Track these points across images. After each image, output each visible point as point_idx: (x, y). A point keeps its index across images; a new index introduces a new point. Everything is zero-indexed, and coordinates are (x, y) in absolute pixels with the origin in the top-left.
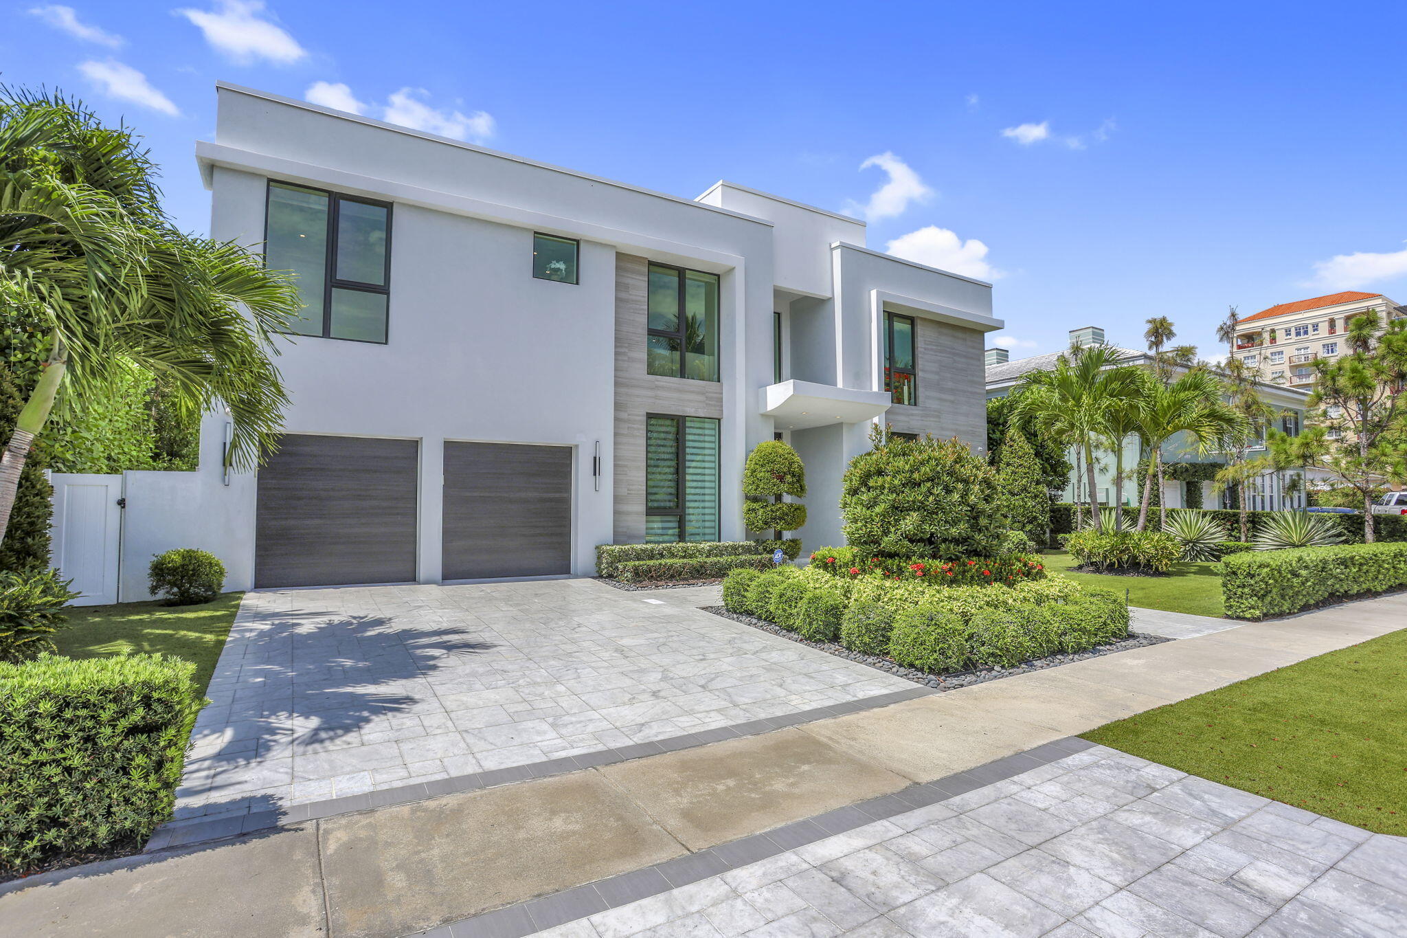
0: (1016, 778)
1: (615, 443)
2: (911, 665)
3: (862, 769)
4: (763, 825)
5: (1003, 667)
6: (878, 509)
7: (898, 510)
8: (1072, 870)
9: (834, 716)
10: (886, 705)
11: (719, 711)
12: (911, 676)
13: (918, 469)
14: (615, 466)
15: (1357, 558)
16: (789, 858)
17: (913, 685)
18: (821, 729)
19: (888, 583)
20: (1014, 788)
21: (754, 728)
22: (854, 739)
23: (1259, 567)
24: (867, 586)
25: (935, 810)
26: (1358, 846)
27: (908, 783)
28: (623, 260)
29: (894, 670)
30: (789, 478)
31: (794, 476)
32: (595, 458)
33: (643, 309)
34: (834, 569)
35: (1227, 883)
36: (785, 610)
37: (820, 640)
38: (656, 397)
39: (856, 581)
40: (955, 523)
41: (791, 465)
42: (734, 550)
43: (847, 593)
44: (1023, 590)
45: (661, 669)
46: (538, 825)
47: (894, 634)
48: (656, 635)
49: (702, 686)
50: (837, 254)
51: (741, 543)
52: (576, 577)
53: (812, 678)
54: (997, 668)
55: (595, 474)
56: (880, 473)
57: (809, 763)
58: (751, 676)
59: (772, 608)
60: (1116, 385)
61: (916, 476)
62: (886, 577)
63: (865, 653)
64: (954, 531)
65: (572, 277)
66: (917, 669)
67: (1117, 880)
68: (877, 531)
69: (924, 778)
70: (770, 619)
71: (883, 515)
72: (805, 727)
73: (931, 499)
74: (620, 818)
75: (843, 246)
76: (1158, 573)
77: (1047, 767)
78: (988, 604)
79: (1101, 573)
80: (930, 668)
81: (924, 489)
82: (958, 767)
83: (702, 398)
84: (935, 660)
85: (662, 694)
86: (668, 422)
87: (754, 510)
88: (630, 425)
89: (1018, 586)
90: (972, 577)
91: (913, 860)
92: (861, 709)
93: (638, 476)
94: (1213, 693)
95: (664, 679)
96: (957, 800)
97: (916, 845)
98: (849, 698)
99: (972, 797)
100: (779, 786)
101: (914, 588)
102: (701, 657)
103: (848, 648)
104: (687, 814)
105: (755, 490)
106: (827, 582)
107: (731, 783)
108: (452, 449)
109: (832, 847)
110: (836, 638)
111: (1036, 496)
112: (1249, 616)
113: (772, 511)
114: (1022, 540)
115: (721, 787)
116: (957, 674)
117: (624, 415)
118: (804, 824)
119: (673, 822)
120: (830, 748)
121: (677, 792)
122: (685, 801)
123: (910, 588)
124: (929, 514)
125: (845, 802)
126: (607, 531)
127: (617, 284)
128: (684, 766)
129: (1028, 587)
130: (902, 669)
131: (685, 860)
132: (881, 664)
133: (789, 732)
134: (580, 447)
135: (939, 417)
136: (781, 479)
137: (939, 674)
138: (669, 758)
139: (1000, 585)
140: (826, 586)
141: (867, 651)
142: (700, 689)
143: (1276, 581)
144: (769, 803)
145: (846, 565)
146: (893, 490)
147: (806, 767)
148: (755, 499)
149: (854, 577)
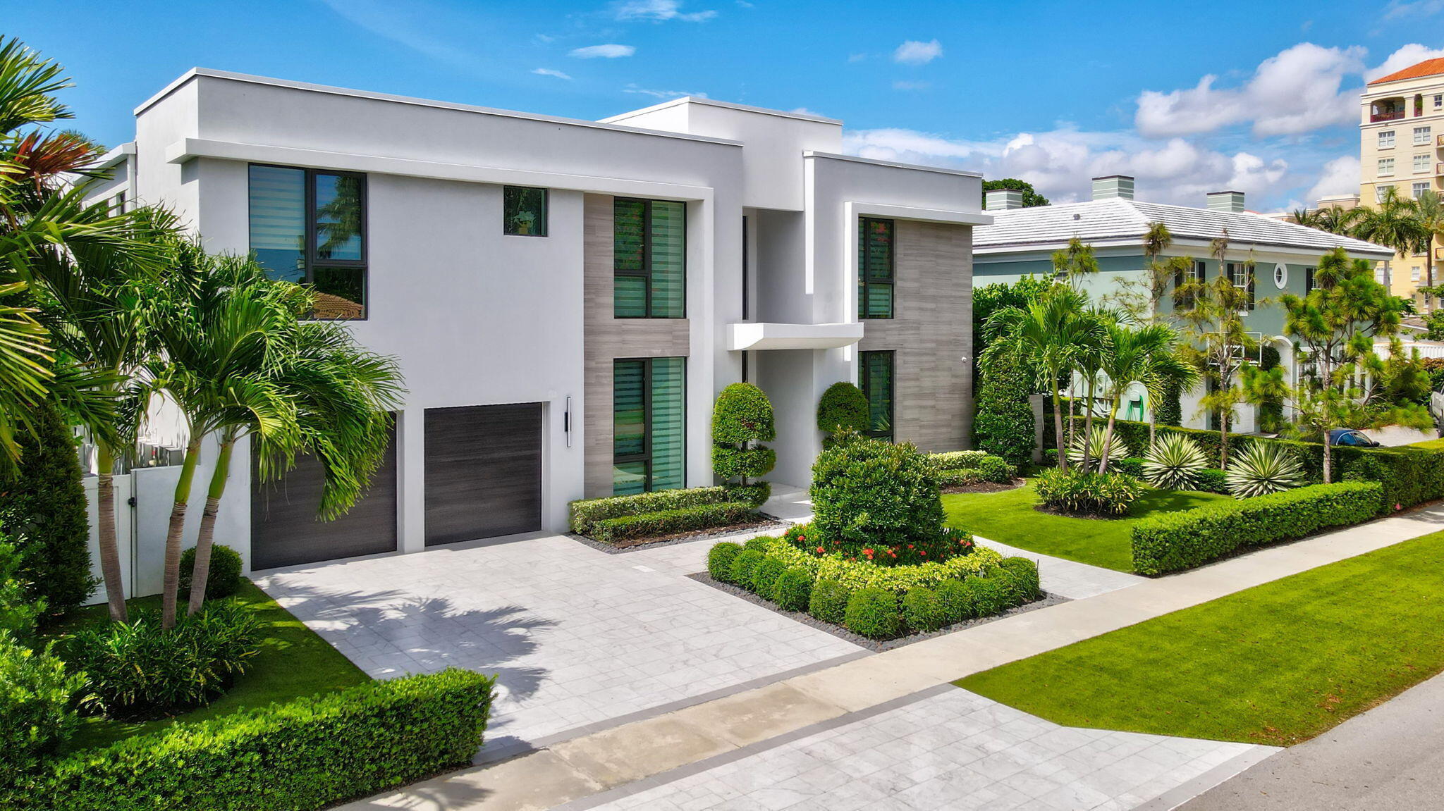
0: (903, 708)
1: (586, 394)
2: (859, 633)
3: (822, 706)
4: (771, 734)
5: (926, 631)
6: (838, 505)
7: (854, 508)
8: (912, 746)
9: (805, 674)
10: (839, 665)
11: (731, 673)
12: (858, 641)
13: (870, 476)
14: (586, 417)
15: (1271, 510)
16: (786, 747)
17: (859, 648)
18: (797, 683)
19: (846, 564)
20: (901, 712)
21: (756, 684)
22: (818, 689)
23: (1158, 533)
24: (831, 564)
25: (857, 725)
26: (1048, 731)
27: (845, 712)
28: (591, 200)
29: (847, 636)
30: (759, 426)
31: (763, 423)
32: (566, 414)
33: (610, 251)
34: (804, 545)
35: (977, 748)
36: (765, 585)
37: (793, 610)
38: (623, 342)
39: (822, 560)
40: (897, 518)
41: (761, 412)
42: (703, 498)
43: (814, 569)
44: (950, 567)
45: (681, 642)
46: (659, 741)
47: (848, 610)
48: (664, 610)
49: (715, 655)
50: (810, 164)
51: (710, 490)
52: (550, 534)
53: (790, 645)
54: (922, 632)
55: (567, 430)
56: (841, 473)
57: (792, 703)
58: (747, 645)
59: (754, 581)
60: (1080, 333)
61: (868, 480)
62: (845, 558)
63: (827, 622)
64: (897, 525)
65: (540, 229)
66: (864, 636)
67: (929, 749)
68: (838, 522)
69: (855, 709)
70: (752, 589)
71: (844, 510)
72: (787, 682)
73: (880, 499)
74: (699, 736)
75: (818, 157)
76: (1115, 516)
77: (923, 701)
78: (920, 581)
79: (1063, 513)
80: (872, 635)
81: (874, 491)
82: (874, 703)
83: (669, 338)
84: (876, 629)
85: (690, 662)
86: (634, 365)
87: (723, 456)
88: (599, 374)
89: (947, 562)
90: (912, 557)
91: (842, 745)
92: (823, 669)
93: (606, 425)
94: (1055, 650)
95: (687, 651)
96: (869, 719)
97: (844, 739)
98: (816, 661)
99: (877, 718)
100: (777, 716)
101: (866, 569)
102: (707, 630)
103: (815, 618)
104: (732, 732)
105: (725, 437)
106: (799, 559)
107: (750, 716)
108: (432, 416)
109: (805, 742)
110: (804, 608)
111: (1020, 415)
112: (1148, 573)
113: (742, 458)
114: (1000, 467)
115: (745, 719)
116: (890, 638)
117: (593, 364)
118: (792, 733)
119: (727, 736)
120: (804, 695)
121: (723, 722)
122: (729, 726)
123: (863, 569)
124: (876, 511)
125: (812, 723)
126: (578, 487)
127: (586, 227)
128: (721, 708)
129: (957, 563)
130: (853, 635)
131: (736, 750)
132: (838, 631)
133: (778, 686)
134: (551, 404)
135: (918, 329)
136: (751, 426)
137: (879, 639)
138: (711, 704)
139: (933, 564)
140: (798, 563)
141: (830, 620)
142: (714, 658)
143: (1174, 543)
144: (772, 725)
145: (814, 543)
146: (852, 491)
147: (790, 706)
148: (724, 446)
149: (819, 555)
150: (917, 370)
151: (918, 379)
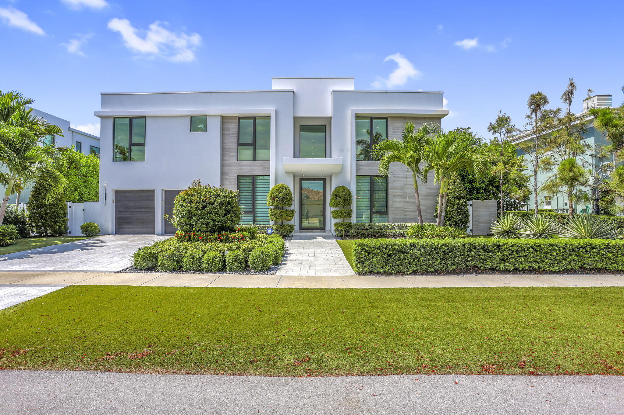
28: (227, 119)
30: (277, 199)
31: (280, 198)
33: (236, 136)
38: (241, 169)
41: (280, 194)
50: (332, 96)
75: (334, 92)
86: (250, 178)
88: (230, 181)
117: (228, 177)
127: (224, 129)
136: (274, 200)
150: (402, 185)
151: (403, 189)
